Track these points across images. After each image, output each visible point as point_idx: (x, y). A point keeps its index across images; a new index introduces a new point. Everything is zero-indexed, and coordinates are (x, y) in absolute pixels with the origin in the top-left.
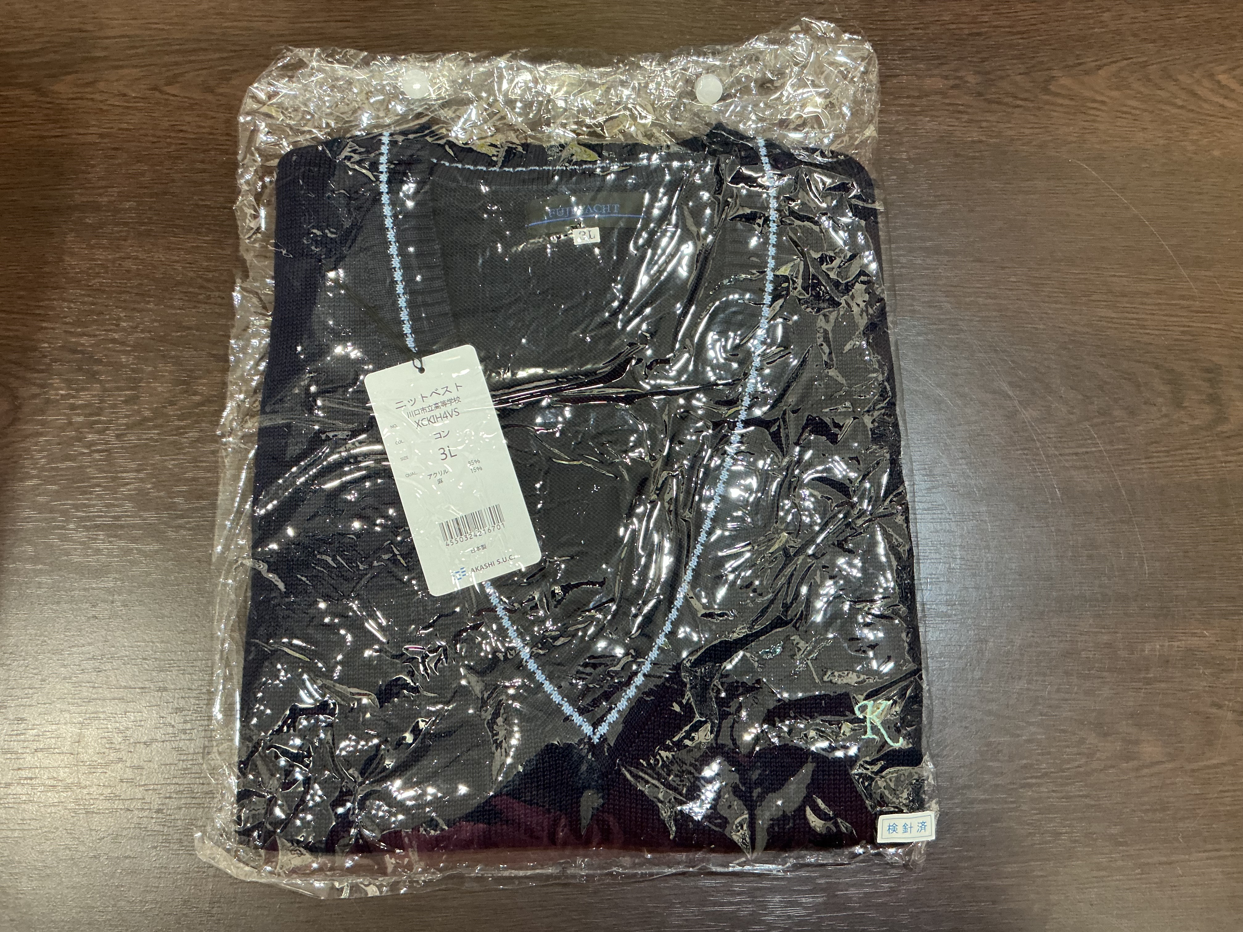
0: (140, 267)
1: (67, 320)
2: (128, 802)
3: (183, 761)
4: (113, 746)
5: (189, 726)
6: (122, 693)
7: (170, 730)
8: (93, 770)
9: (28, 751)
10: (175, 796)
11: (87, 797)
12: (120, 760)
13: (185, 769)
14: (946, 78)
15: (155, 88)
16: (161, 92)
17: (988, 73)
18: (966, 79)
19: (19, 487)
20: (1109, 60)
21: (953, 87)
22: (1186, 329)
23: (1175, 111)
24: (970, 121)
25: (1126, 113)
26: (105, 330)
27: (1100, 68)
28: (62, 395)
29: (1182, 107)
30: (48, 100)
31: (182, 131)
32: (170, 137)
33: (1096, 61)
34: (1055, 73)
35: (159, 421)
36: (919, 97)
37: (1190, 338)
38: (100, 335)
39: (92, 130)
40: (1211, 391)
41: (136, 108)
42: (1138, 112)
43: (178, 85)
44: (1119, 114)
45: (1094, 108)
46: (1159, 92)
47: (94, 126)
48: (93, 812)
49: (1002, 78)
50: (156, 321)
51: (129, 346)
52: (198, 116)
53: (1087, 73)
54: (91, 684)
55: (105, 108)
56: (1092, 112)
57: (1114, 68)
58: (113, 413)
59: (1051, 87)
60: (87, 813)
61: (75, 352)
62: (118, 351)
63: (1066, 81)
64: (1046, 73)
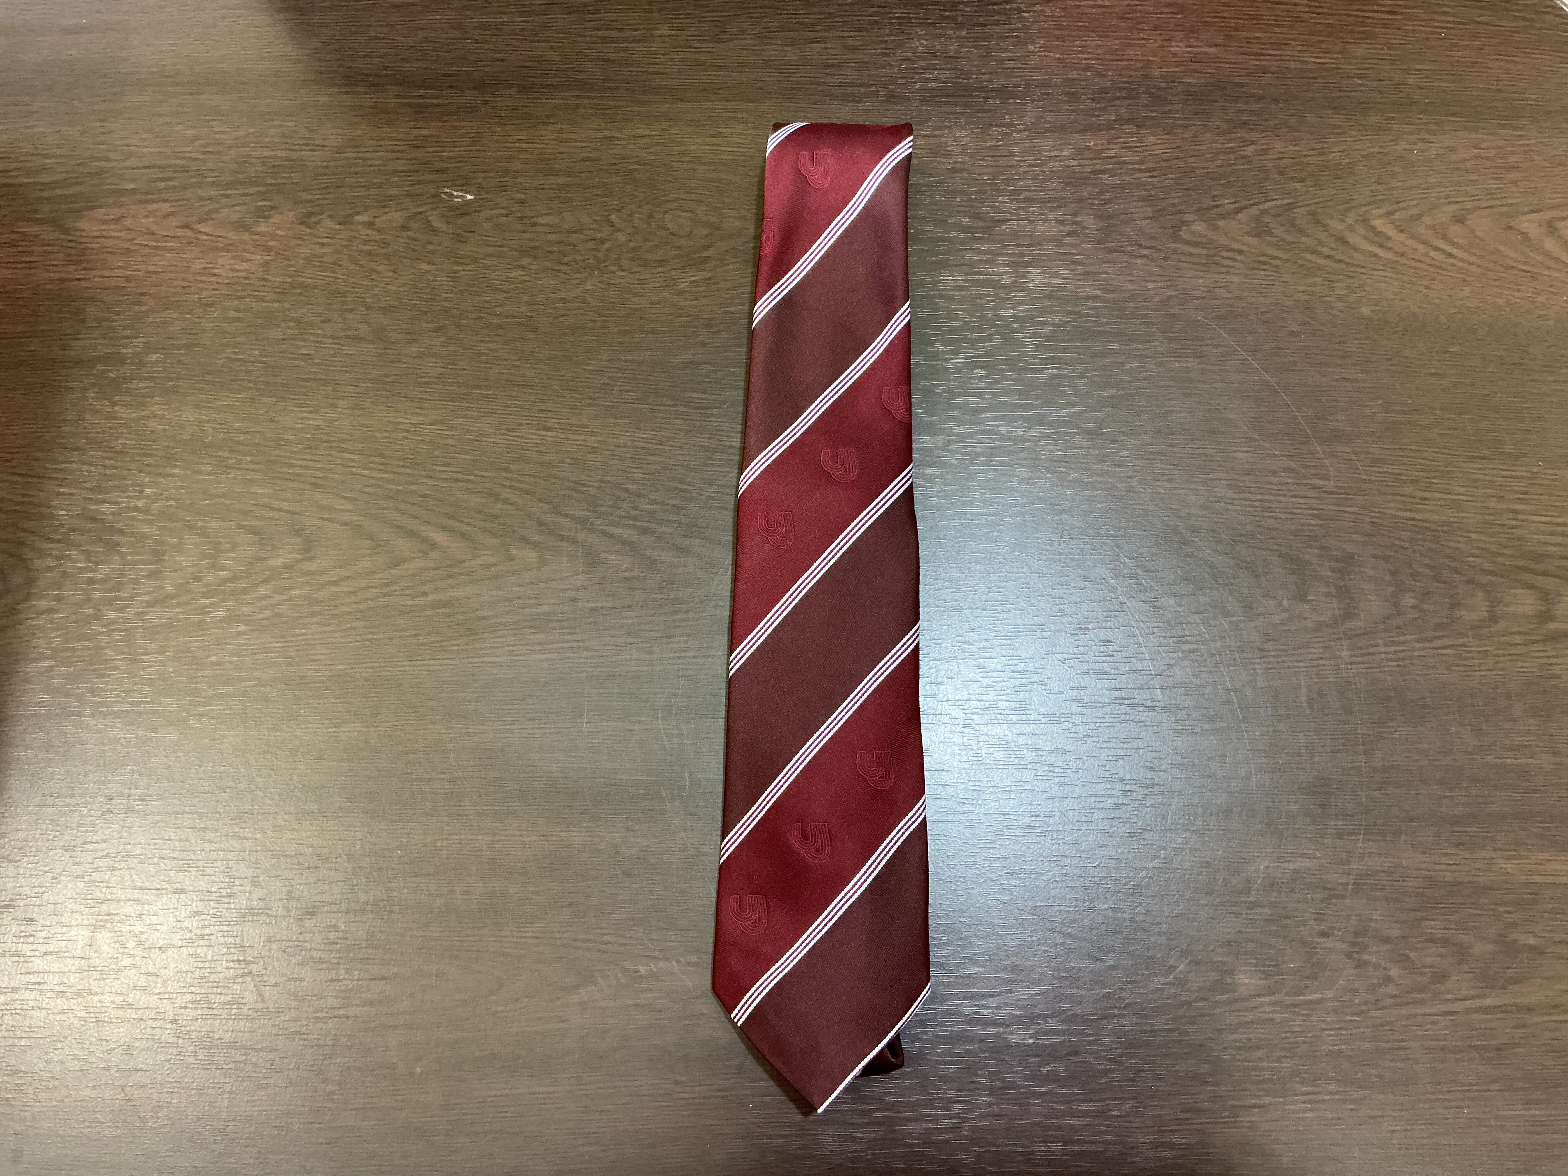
0: (167, 427)
1: (88, 485)
2: (141, 1011)
3: (201, 968)
4: (126, 951)
5: (207, 931)
6: (137, 894)
7: (188, 935)
8: (105, 976)
9: (37, 953)
10: (190, 1006)
11: (99, 1005)
12: (134, 966)
13: (202, 978)
14: (1062, 222)
15: (186, 226)
16: (192, 229)
17: (1111, 217)
18: (1085, 224)
19: (32, 669)
20: (1251, 202)
21: (1070, 234)
22: (1316, 512)
23: (1322, 262)
24: (1086, 274)
25: (1264, 263)
26: (127, 497)
27: (1237, 211)
28: (80, 568)
29: (1329, 257)
30: (71, 238)
31: (215, 275)
32: (202, 282)
33: (1235, 203)
34: (1188, 217)
35: (182, 599)
36: (1030, 245)
37: (1320, 522)
38: (122, 502)
39: (117, 272)
40: (1342, 583)
41: (165, 249)
42: (1278, 262)
43: (211, 222)
44: (1256, 265)
45: (1227, 258)
46: (1304, 239)
47: (119, 268)
48: (104, 1021)
49: (1125, 222)
50: (182, 487)
51: (152, 515)
52: (233, 258)
53: (1223, 216)
54: (105, 884)
55: (132, 247)
56: (1227, 262)
57: (1255, 211)
58: (134, 589)
59: (1181, 233)
60: (97, 1021)
61: (94, 519)
62: (141, 521)
63: (1199, 227)
64: (1177, 217)
